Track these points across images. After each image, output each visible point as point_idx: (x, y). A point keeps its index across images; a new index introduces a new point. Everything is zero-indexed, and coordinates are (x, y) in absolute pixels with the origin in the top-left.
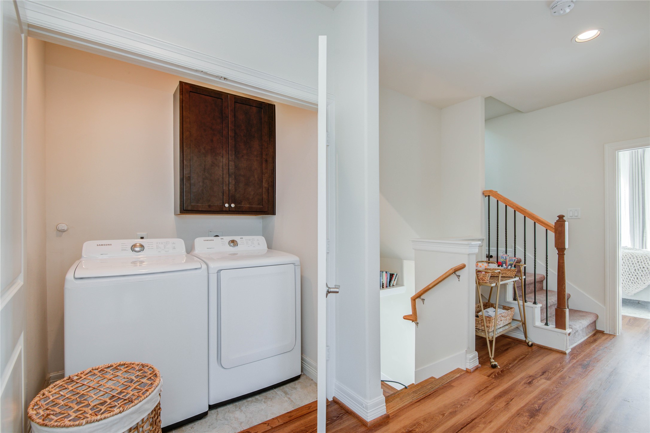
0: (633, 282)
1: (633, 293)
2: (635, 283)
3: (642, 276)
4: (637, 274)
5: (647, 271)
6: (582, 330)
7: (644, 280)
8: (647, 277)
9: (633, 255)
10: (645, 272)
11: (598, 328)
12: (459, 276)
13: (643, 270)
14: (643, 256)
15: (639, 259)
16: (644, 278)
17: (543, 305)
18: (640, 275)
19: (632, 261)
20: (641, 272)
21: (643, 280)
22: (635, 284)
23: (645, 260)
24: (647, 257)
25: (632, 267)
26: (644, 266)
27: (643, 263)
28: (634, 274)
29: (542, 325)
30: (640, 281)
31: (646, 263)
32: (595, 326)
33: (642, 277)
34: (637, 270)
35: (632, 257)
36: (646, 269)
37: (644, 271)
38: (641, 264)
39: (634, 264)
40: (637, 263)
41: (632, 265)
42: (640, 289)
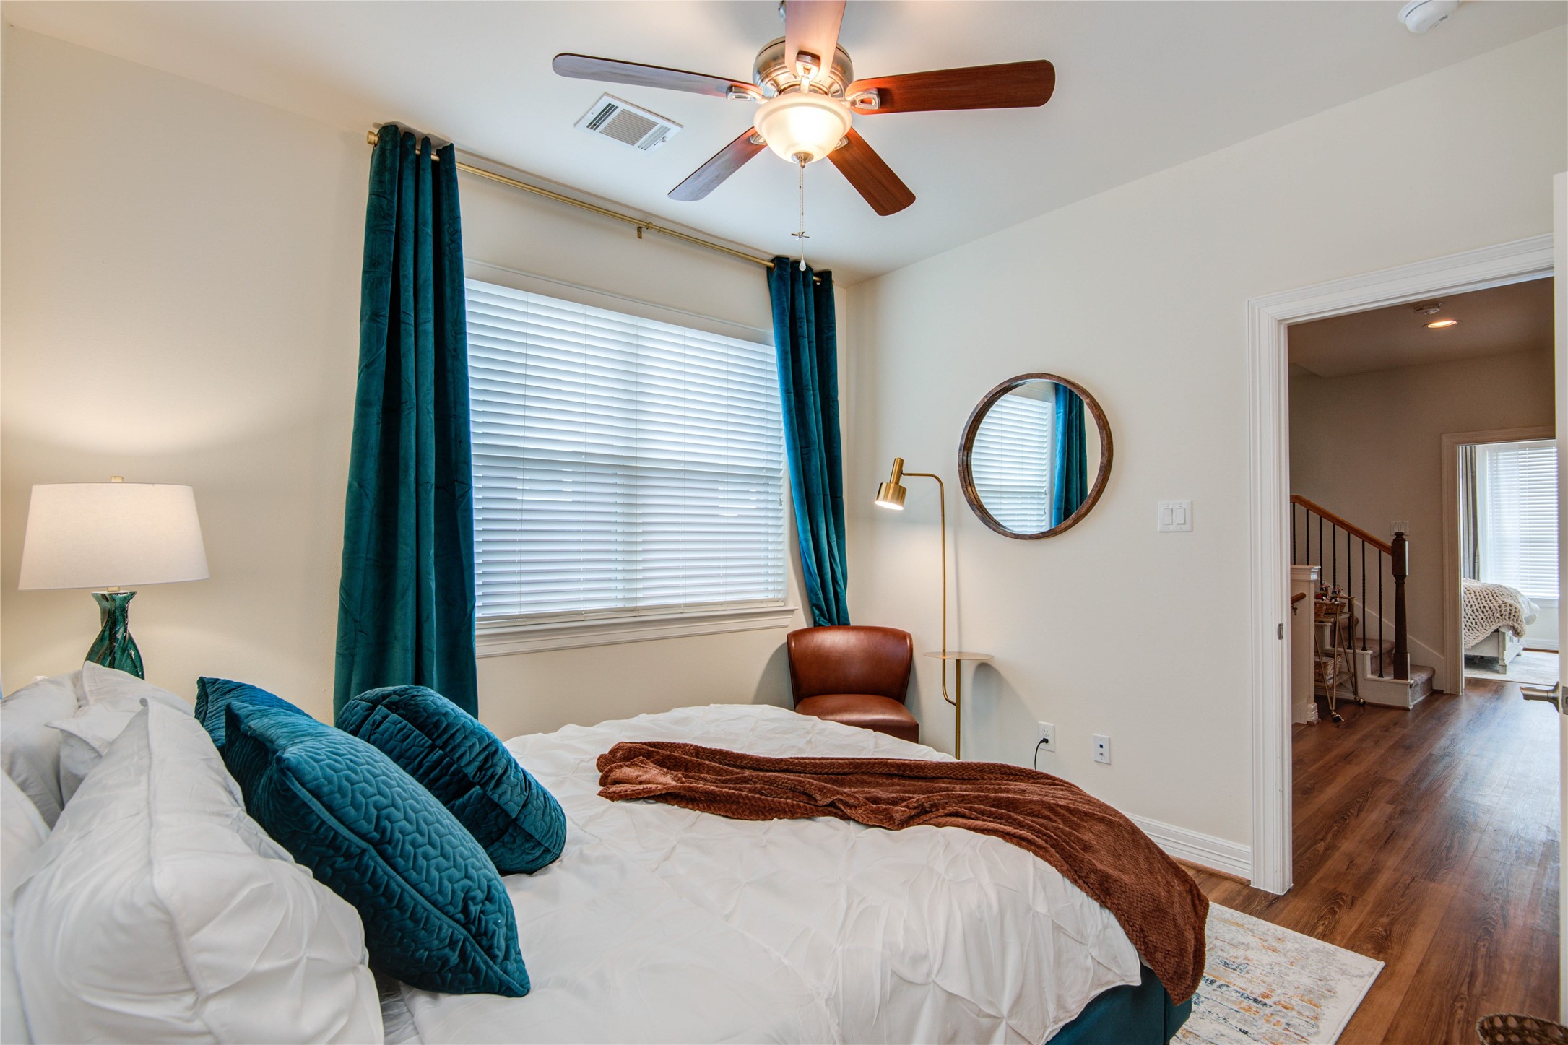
0: (1470, 628)
1: (1471, 645)
2: (1473, 630)
3: (1482, 619)
4: (1476, 616)
5: (1489, 612)
6: (1423, 683)
7: (1486, 625)
8: (1489, 621)
9: (1468, 588)
10: (1486, 614)
11: (1435, 688)
12: (1296, 609)
13: (1484, 610)
14: (1483, 591)
15: (1478, 595)
16: (1486, 623)
17: (1374, 652)
18: (1480, 617)
19: (1468, 598)
20: (1481, 613)
21: (1484, 626)
22: (1473, 632)
23: (1487, 596)
24: (1488, 592)
25: (1469, 607)
26: (1485, 604)
27: (1483, 601)
28: (1471, 617)
29: (1375, 677)
30: (1481, 627)
31: (1488, 600)
32: (1432, 685)
33: (1482, 622)
34: (1475, 611)
35: (1468, 592)
36: (1488, 609)
37: (1485, 612)
38: (1480, 602)
39: (1472, 602)
40: (1475, 600)
41: (1468, 603)
42: (1480, 639)
